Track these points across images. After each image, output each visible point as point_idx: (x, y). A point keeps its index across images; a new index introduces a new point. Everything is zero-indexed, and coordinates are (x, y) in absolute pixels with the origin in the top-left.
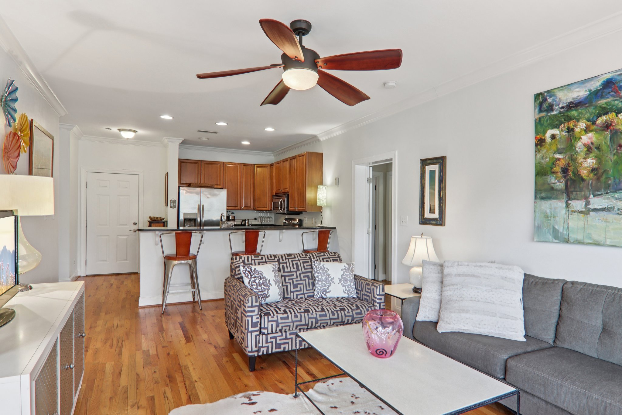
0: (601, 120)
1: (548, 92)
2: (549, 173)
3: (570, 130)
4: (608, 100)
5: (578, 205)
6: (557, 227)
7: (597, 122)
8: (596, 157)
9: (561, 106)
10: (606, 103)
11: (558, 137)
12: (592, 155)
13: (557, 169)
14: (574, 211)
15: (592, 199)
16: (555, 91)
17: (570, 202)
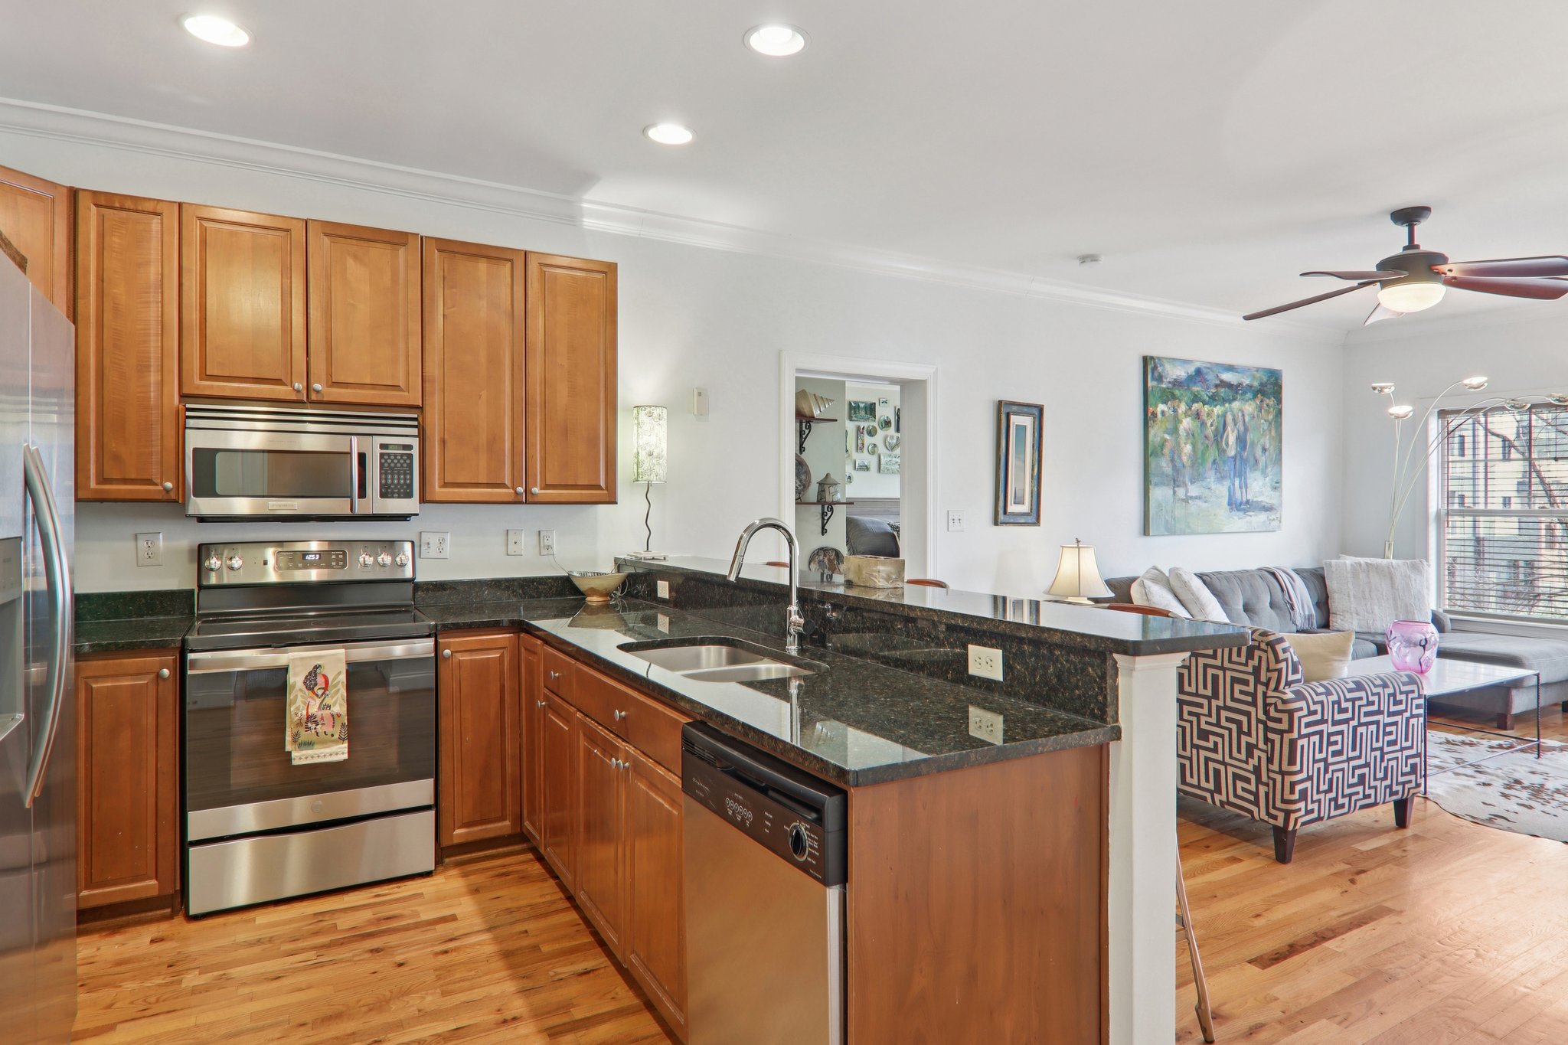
0: (1196, 406)
1: (1159, 358)
2: (1160, 453)
3: (1175, 411)
4: (1199, 389)
5: (1181, 492)
6: (1167, 517)
7: (1193, 408)
8: (1192, 443)
9: (1168, 380)
10: (1197, 391)
11: (1167, 414)
12: (1189, 441)
13: (1166, 451)
14: (1179, 499)
15: (1190, 487)
16: (1164, 361)
17: (1176, 489)
